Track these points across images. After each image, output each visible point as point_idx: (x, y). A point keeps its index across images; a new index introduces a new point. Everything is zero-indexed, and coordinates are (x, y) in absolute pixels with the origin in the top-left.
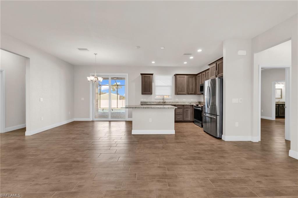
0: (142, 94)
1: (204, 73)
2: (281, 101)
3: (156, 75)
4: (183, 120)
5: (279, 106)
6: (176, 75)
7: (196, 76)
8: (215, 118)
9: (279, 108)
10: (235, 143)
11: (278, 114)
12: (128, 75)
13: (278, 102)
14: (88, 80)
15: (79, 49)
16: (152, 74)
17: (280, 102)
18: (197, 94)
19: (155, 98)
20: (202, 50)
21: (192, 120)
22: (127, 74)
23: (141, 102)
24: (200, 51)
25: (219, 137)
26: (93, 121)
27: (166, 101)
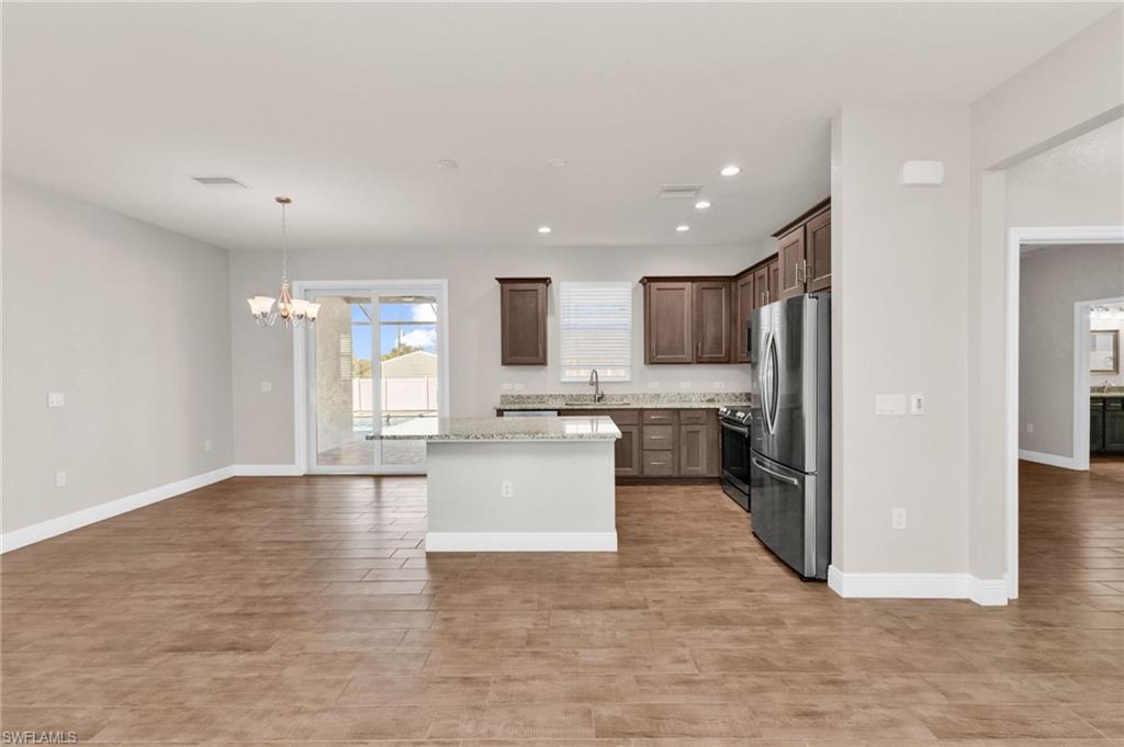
0: (504, 363)
1: (763, 271)
2: (1114, 385)
3: (562, 284)
4: (676, 475)
5: (1104, 407)
6: (647, 281)
7: (733, 284)
8: (796, 482)
9: (1108, 414)
10: (887, 613)
11: (1100, 442)
12: (445, 287)
13: (1101, 389)
14: (254, 312)
15: (197, 179)
16: (546, 281)
17: (1110, 390)
18: (736, 358)
19: (563, 380)
20: (741, 171)
21: (716, 475)
22: (444, 283)
23: (502, 396)
24: (730, 171)
25: (814, 573)
26: (309, 478)
27: (607, 391)
